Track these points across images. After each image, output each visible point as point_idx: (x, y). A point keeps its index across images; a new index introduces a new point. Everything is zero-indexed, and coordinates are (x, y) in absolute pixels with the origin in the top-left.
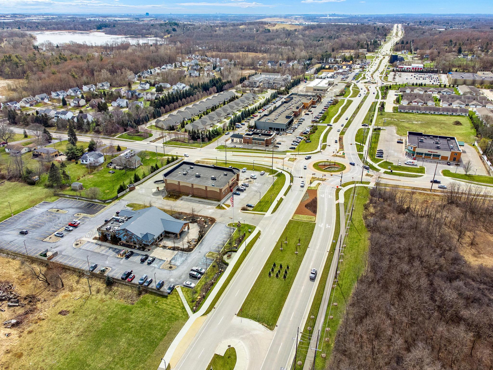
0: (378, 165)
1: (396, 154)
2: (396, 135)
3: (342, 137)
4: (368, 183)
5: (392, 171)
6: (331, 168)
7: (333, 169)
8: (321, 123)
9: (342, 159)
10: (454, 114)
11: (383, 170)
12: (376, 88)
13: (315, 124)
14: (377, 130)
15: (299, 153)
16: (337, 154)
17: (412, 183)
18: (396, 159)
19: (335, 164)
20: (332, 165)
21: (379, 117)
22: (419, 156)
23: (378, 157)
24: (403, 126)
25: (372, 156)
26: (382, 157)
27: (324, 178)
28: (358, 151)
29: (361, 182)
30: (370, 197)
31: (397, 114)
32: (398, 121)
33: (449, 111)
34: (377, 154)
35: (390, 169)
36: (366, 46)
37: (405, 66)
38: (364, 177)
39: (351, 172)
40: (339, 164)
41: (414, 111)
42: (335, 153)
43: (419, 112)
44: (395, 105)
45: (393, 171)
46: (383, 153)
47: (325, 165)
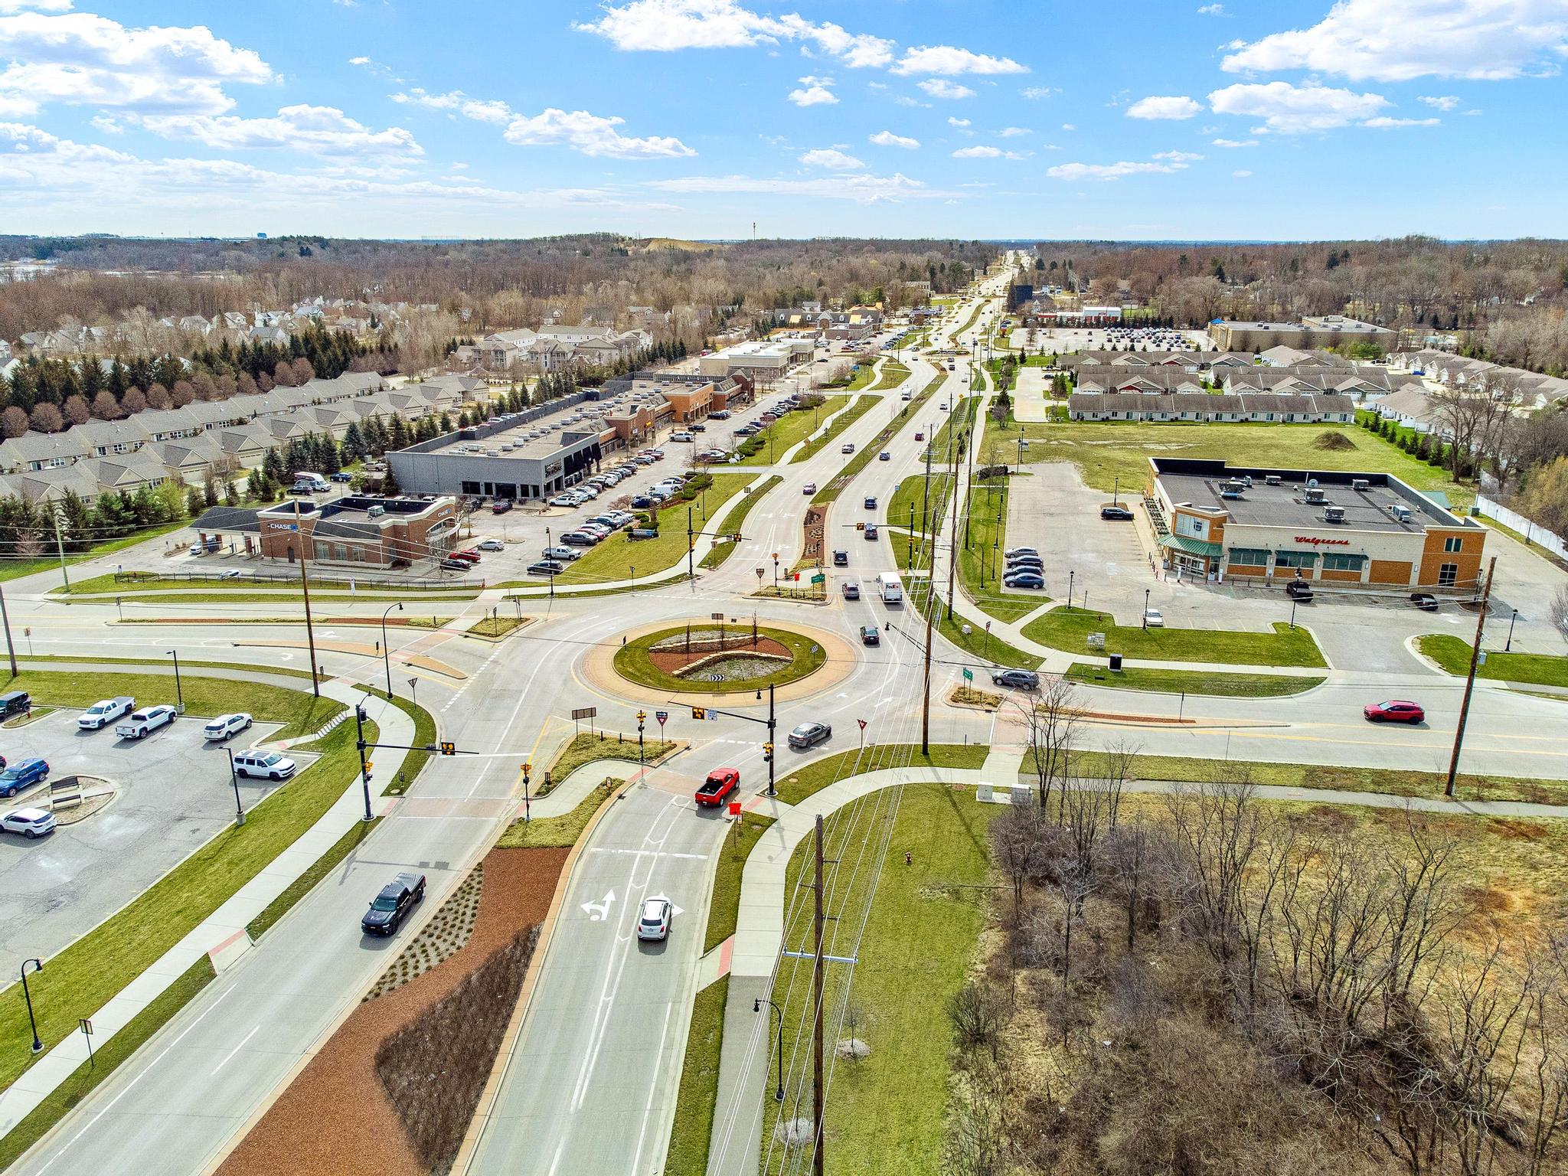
0: (1024, 632)
1: (1112, 568)
2: (1087, 489)
3: (825, 509)
4: (975, 755)
5: (1116, 663)
6: (724, 667)
7: (738, 671)
8: (736, 464)
9: (808, 607)
10: (1298, 417)
11: (1056, 661)
12: (971, 365)
13: (700, 470)
14: (994, 475)
15: (557, 589)
16: (782, 584)
17: (1275, 734)
18: (1119, 593)
19: (755, 636)
20: (741, 645)
21: (996, 435)
22: (1243, 570)
23: (1018, 584)
24: (1107, 459)
25: (979, 584)
26: (1041, 586)
27: (653, 735)
28: (900, 566)
29: (925, 753)
30: (1005, 887)
31: (1067, 425)
32: (1081, 444)
33: (1276, 408)
34: (1005, 570)
35: (1099, 651)
36: (928, 275)
37: (1059, 314)
38: (941, 710)
39: (860, 685)
40: (782, 640)
41: (1137, 415)
42: (768, 580)
43: (1157, 416)
44: (1051, 403)
45: (1126, 663)
46: (1039, 563)
47: (687, 649)
